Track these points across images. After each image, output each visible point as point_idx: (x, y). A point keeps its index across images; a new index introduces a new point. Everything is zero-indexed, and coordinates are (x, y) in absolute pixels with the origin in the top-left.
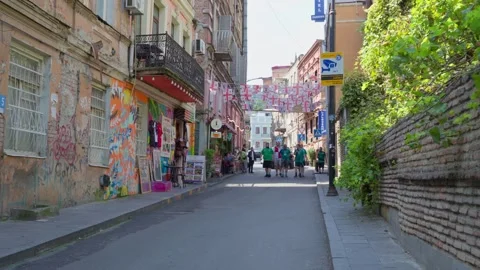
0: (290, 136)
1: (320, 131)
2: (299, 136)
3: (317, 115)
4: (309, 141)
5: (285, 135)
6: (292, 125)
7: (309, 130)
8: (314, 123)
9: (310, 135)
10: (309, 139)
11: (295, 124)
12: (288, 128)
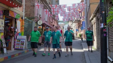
0: (74, 30)
1: (83, 28)
2: (76, 30)
3: (82, 23)
4: (79, 31)
5: (72, 30)
6: (74, 27)
7: (79, 28)
8: (81, 26)
9: (80, 30)
10: (79, 30)
11: (75, 27)
12: (73, 28)
